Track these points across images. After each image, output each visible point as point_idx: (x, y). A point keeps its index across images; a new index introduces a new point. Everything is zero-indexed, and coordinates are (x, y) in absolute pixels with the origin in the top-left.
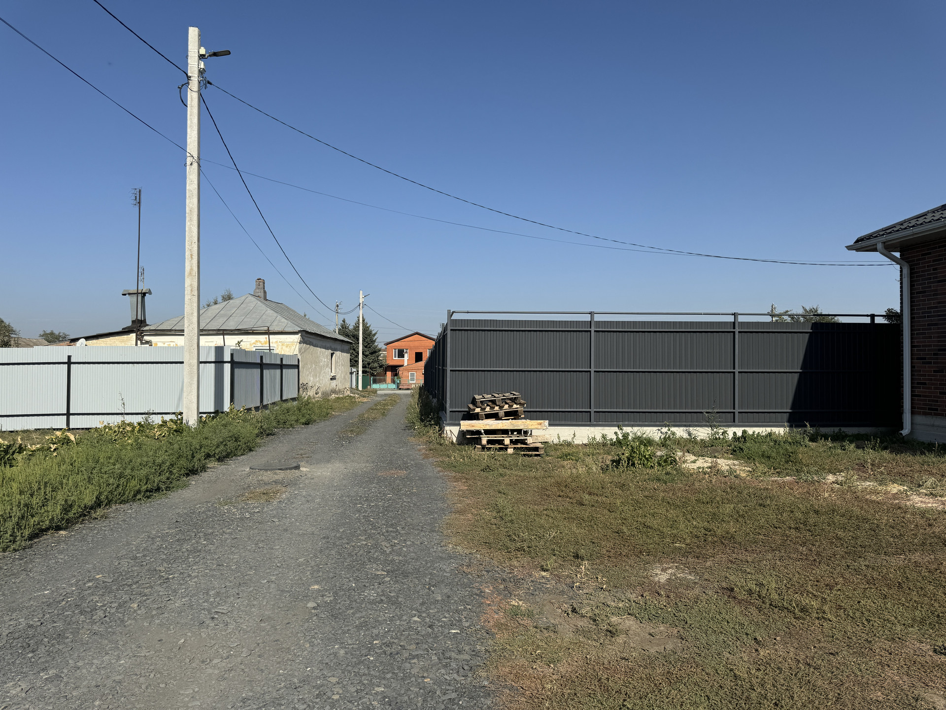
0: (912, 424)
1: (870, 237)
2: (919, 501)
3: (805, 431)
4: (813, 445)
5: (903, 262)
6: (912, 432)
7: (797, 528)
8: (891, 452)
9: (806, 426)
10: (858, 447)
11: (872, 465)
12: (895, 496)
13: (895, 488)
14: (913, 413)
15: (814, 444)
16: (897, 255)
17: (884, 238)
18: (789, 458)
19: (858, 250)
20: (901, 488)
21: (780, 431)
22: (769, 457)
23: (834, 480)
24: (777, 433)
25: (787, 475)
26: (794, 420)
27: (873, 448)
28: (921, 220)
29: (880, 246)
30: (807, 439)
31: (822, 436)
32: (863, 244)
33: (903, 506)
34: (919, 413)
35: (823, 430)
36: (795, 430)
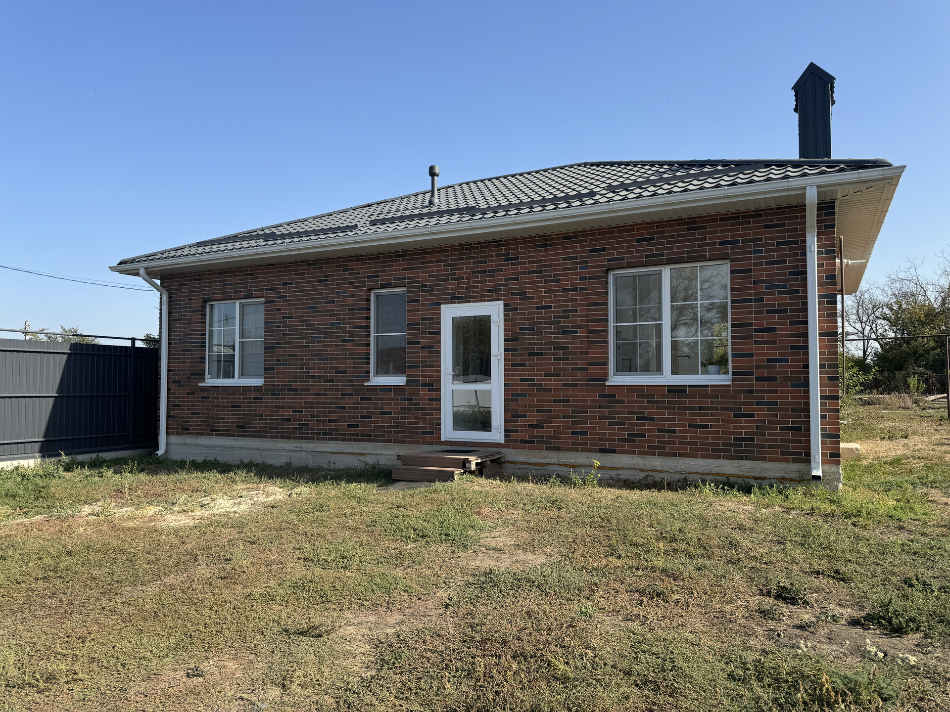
0: (167, 444)
1: (133, 261)
2: (174, 520)
3: (60, 461)
4: (67, 475)
5: (163, 290)
6: (166, 452)
7: (45, 578)
8: (148, 474)
9: (61, 455)
10: (116, 472)
11: (130, 489)
12: (151, 519)
13: (150, 510)
14: (168, 434)
15: (69, 474)
16: (158, 282)
17: (146, 264)
18: (40, 493)
19: (121, 272)
20: (157, 509)
21: (30, 463)
22: (14, 496)
23: (90, 511)
24: (26, 465)
25: (37, 513)
26: (48, 449)
27: (131, 472)
28: (179, 253)
29: (142, 271)
30: (61, 469)
31: (78, 464)
32: (127, 267)
33: (159, 528)
34: (173, 434)
35: (80, 458)
36: (47, 460)
